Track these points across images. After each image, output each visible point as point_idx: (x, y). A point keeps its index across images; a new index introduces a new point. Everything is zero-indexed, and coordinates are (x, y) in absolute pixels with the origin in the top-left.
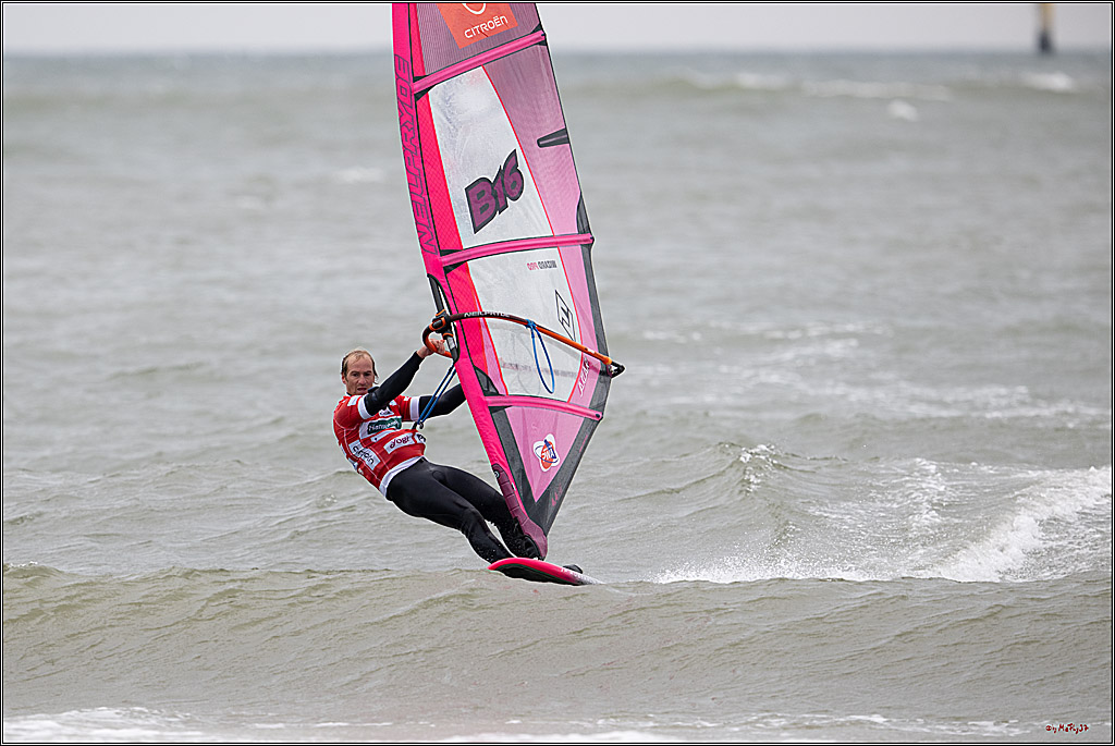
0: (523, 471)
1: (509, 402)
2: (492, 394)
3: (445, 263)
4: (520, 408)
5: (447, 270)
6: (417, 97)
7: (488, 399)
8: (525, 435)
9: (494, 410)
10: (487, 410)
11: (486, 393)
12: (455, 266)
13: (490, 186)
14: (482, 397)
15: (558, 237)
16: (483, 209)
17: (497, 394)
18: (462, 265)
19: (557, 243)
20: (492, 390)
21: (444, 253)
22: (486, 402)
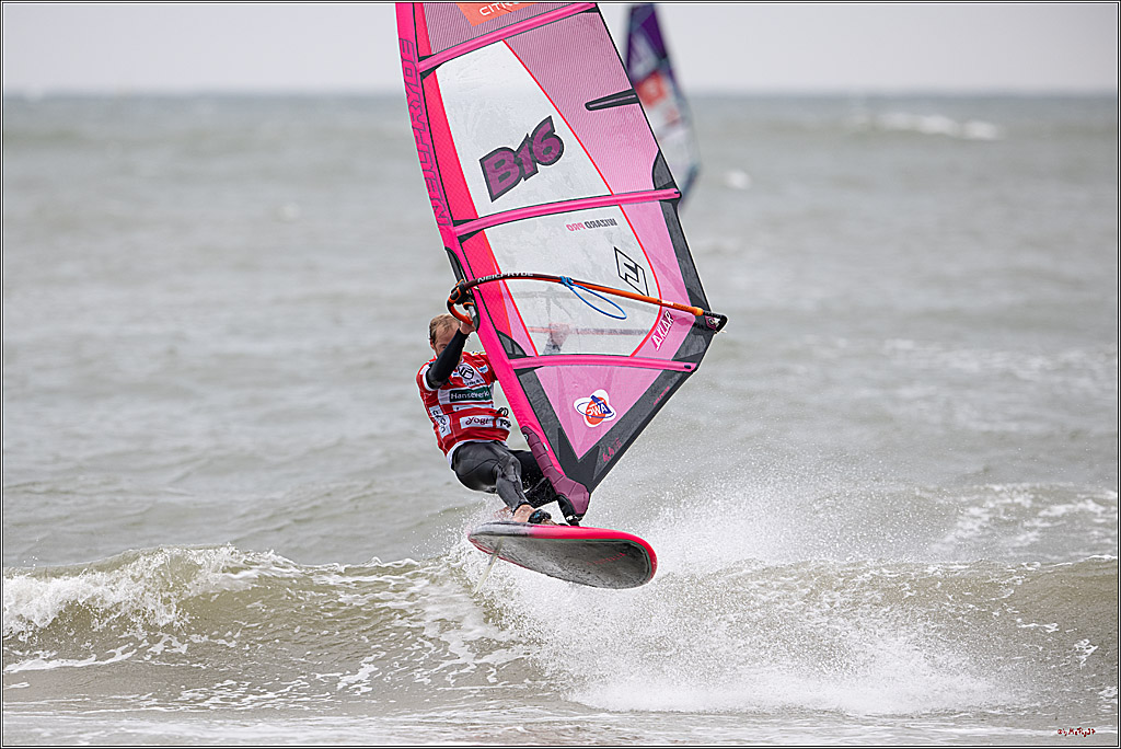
0: (560, 430)
1: (541, 362)
2: (519, 357)
3: (459, 232)
4: (555, 367)
5: (462, 239)
6: (424, 75)
7: (513, 362)
8: (562, 392)
9: (520, 372)
10: (513, 373)
11: (511, 357)
12: (470, 235)
13: (512, 155)
14: (506, 360)
15: (618, 195)
16: (502, 178)
17: (525, 356)
18: (478, 233)
19: (617, 201)
20: (520, 353)
21: (457, 223)
22: (511, 365)
